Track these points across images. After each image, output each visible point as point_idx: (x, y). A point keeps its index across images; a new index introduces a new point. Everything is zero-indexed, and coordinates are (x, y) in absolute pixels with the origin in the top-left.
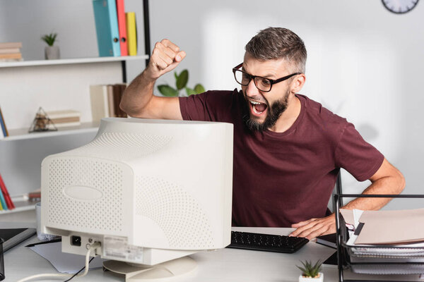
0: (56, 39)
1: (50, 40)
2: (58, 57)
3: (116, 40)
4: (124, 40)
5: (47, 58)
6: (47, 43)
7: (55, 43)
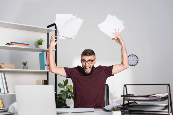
0: (27, 63)
1: (25, 64)
2: (27, 69)
3: (46, 65)
4: (49, 65)
5: (23, 69)
6: (24, 65)
7: (26, 65)
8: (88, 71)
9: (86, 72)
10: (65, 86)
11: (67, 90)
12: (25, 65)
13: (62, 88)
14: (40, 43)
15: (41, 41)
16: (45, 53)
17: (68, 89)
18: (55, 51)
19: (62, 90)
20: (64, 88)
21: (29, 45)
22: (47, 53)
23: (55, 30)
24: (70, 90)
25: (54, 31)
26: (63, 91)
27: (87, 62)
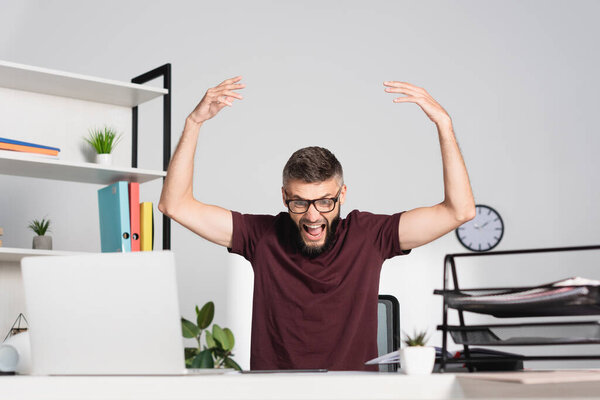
0: (50, 227)
2: (50, 249)
3: (127, 236)
4: (137, 236)
6: (37, 232)
7: (46, 234)
8: (317, 238)
9: (308, 244)
10: (202, 328)
11: (213, 344)
12: (43, 234)
13: (192, 337)
14: (102, 144)
15: (107, 136)
16: (123, 186)
17: (215, 340)
18: (164, 178)
19: (190, 346)
20: (199, 339)
21: (59, 150)
22: (133, 185)
23: (166, 91)
24: (225, 347)
25: (162, 98)
26: (196, 349)
27: (312, 206)
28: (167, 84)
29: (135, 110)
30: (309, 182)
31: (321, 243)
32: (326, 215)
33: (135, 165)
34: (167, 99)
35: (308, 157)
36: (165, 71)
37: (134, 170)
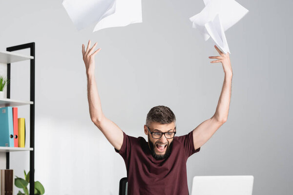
3: (12, 137)
4: (17, 136)
9: (158, 154)
16: (10, 109)
18: (31, 105)
22: (15, 109)
23: (32, 58)
27: (163, 135)
28: (33, 54)
29: (9, 66)
30: (163, 124)
31: (164, 153)
32: (168, 140)
33: (8, 97)
34: (33, 62)
35: (161, 111)
36: (31, 46)
37: (8, 100)
